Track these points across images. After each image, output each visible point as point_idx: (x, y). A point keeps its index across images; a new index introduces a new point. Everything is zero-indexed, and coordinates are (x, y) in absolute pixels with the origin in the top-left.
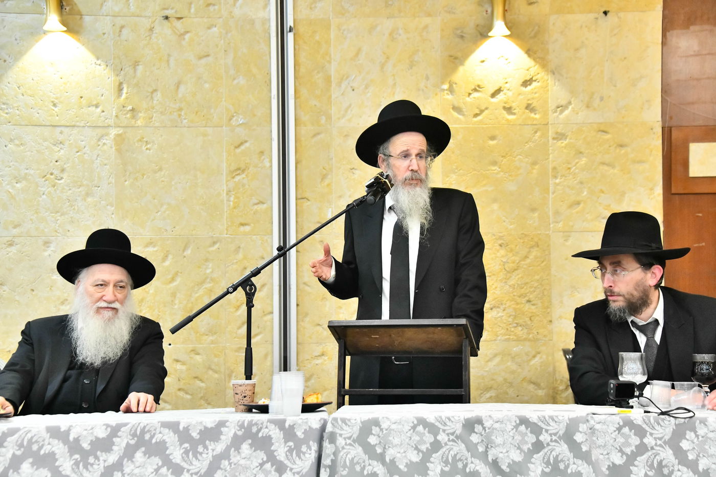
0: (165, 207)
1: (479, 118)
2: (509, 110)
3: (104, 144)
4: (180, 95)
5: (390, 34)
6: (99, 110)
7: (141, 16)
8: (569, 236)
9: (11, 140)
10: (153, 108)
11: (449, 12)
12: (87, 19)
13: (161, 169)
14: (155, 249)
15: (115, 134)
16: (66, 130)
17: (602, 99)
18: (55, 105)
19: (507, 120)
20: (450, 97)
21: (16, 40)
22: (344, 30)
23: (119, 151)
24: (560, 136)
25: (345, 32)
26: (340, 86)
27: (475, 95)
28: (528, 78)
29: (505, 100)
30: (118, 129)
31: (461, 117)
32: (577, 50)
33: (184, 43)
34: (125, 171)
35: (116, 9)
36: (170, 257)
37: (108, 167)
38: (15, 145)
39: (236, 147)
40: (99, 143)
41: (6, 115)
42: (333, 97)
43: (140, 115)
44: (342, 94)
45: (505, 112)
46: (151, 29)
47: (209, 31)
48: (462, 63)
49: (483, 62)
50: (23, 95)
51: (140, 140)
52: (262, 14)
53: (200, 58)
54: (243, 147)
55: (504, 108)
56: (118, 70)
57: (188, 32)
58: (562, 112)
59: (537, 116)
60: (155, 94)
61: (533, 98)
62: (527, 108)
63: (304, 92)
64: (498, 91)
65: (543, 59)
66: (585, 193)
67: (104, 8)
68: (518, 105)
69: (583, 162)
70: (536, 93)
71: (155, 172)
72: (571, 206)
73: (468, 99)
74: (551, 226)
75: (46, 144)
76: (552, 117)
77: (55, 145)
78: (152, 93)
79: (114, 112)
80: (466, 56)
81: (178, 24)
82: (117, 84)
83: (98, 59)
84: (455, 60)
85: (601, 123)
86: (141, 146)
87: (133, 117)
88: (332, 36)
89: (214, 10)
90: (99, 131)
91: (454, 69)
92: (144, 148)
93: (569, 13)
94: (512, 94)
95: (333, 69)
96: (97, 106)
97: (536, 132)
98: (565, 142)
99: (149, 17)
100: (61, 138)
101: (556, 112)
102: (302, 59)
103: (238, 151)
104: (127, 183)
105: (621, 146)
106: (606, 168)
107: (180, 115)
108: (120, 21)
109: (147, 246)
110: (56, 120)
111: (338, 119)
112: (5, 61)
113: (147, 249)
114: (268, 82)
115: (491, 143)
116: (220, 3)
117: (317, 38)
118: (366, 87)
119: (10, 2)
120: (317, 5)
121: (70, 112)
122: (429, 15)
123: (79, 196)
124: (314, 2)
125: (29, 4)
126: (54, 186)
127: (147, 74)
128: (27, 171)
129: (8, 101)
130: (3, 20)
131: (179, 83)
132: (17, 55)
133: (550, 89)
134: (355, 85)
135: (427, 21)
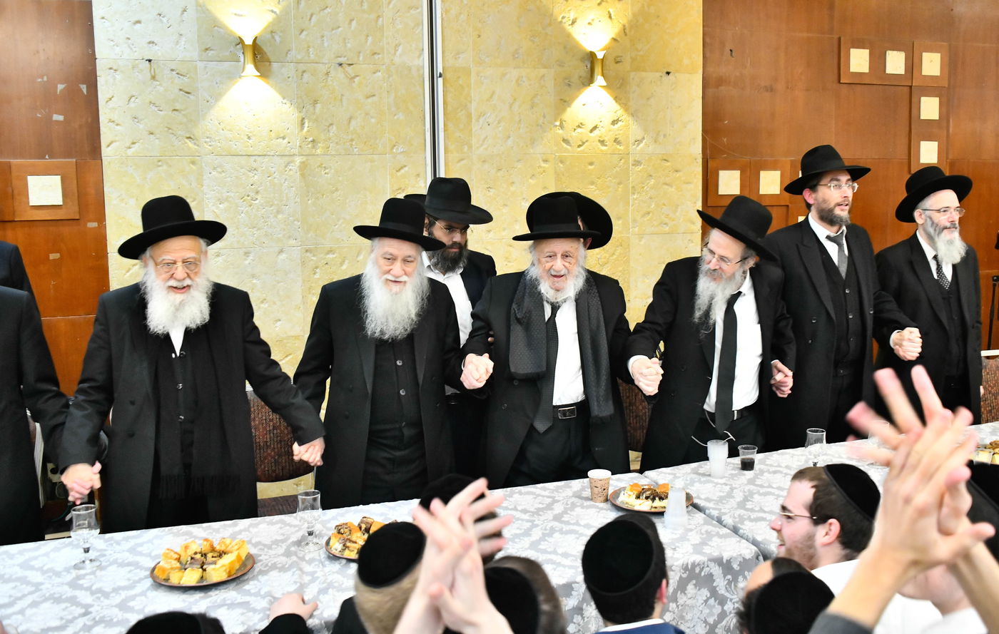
0: (341, 221)
1: (582, 148)
2: (602, 142)
3: (291, 170)
4: (352, 128)
5: (517, 81)
6: (286, 141)
7: (319, 63)
8: (642, 238)
9: (215, 168)
10: (330, 139)
11: (560, 66)
12: (275, 65)
13: (337, 190)
14: (334, 256)
15: (300, 162)
16: (259, 159)
17: (665, 136)
18: (249, 138)
19: (601, 150)
20: (561, 132)
21: (217, 83)
22: (481, 77)
23: (303, 175)
24: (637, 163)
25: (483, 78)
26: (478, 121)
27: (579, 130)
28: (616, 118)
29: (600, 135)
30: (302, 157)
31: (568, 147)
32: (648, 99)
33: (354, 85)
34: (308, 192)
35: (299, 57)
36: (347, 262)
37: (294, 189)
38: (218, 172)
39: (397, 171)
40: (286, 169)
41: (209, 147)
42: (473, 131)
43: (319, 145)
44: (481, 128)
45: (599, 144)
46: (327, 74)
47: (374, 75)
48: (569, 106)
49: (584, 105)
50: (223, 130)
51: (320, 166)
52: (417, 62)
53: (368, 97)
54: (402, 171)
55: (599, 141)
56: (301, 108)
57: (357, 76)
58: (638, 145)
59: (622, 148)
60: (331, 127)
61: (619, 134)
62: (615, 141)
63: (450, 125)
64: (595, 128)
65: (625, 104)
67: (289, 55)
68: (609, 138)
69: (652, 183)
70: (621, 130)
71: (333, 193)
72: (643, 216)
73: (574, 134)
74: (631, 230)
75: (242, 170)
76: (632, 148)
77: (250, 171)
78: (329, 127)
79: (298, 143)
80: (573, 99)
81: (349, 69)
82: (300, 119)
83: (284, 98)
84: (564, 103)
85: (663, 154)
86: (321, 171)
87: (313, 147)
88: (472, 81)
89: (379, 58)
90: (286, 159)
91: (564, 110)
92: (323, 173)
93: (643, 71)
94: (605, 131)
95: (473, 107)
96: (284, 138)
97: (621, 160)
98: (641, 168)
99: (326, 64)
100: (255, 165)
101: (634, 145)
102: (449, 99)
103: (399, 174)
104: (310, 202)
105: (677, 171)
106: (666, 187)
107: (352, 145)
108: (302, 68)
109: (328, 253)
110: (250, 151)
111: (478, 148)
112: (208, 102)
113: (328, 256)
114: (422, 117)
115: (590, 167)
116: (384, 53)
117: (461, 82)
118: (499, 123)
119: (212, 52)
120: (460, 56)
121: (262, 143)
122: (545, 67)
123: (271, 214)
124: (458, 53)
125: (228, 53)
126: (250, 206)
127: (325, 110)
128: (228, 194)
129: (211, 136)
130: (206, 67)
131: (351, 118)
132: (218, 97)
133: (630, 128)
134: (490, 121)
135: (543, 71)
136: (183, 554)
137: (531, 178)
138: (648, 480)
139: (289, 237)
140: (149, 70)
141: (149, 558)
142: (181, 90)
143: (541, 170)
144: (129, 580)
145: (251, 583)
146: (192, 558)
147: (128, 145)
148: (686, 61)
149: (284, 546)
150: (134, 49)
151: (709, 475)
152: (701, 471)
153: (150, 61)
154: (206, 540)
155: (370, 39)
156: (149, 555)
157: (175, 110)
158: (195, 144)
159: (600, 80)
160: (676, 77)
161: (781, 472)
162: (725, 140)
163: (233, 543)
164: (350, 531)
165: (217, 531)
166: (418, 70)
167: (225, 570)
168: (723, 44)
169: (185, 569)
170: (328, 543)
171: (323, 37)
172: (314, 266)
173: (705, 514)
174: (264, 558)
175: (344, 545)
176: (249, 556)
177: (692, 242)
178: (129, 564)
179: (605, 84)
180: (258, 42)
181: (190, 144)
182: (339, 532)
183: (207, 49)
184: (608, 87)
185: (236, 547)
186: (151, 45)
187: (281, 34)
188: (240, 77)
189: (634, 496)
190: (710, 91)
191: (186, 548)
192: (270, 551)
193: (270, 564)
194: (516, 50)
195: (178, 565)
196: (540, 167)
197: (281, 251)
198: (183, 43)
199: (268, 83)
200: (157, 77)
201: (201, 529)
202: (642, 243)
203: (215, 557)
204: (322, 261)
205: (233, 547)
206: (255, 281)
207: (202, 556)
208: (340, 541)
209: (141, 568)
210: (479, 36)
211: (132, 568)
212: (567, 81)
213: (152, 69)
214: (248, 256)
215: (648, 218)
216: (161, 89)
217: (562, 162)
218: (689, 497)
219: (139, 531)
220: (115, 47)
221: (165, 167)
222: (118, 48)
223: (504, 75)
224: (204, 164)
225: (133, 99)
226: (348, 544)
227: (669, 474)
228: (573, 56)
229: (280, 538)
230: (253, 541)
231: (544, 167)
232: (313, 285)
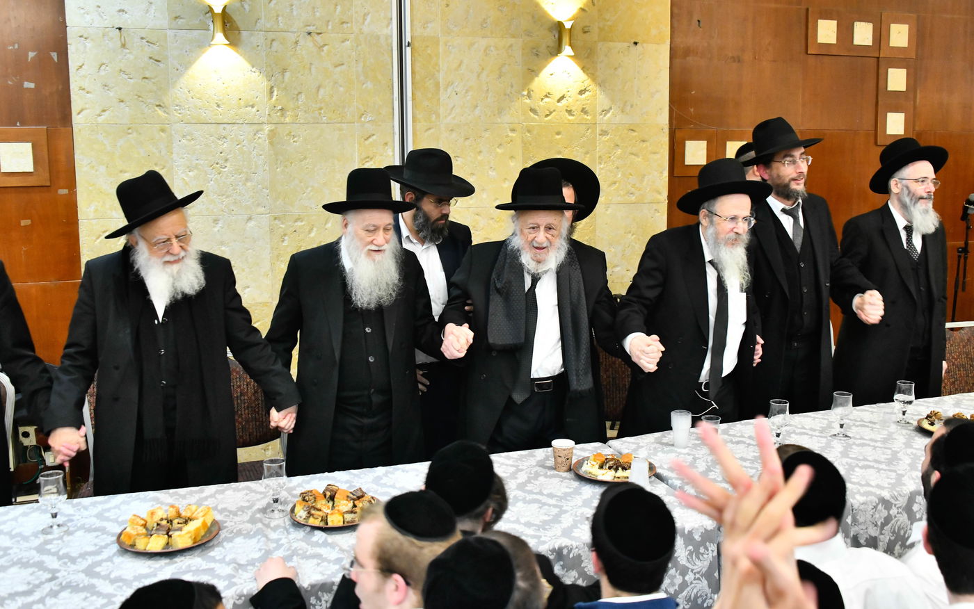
0: (310, 189)
1: (549, 118)
2: (569, 112)
3: (259, 138)
4: (320, 97)
5: (485, 50)
6: (254, 109)
7: (288, 32)
8: (608, 207)
9: (184, 136)
10: (298, 108)
11: (528, 35)
12: (244, 34)
13: (305, 158)
14: (303, 224)
15: (269, 130)
16: (228, 127)
17: (632, 106)
18: (218, 106)
19: (569, 120)
20: (528, 101)
21: (186, 52)
22: (449, 46)
23: (271, 143)
24: (604, 133)
25: (451, 47)
26: (446, 91)
27: (546, 100)
28: (583, 88)
29: (567, 104)
30: (271, 125)
31: (536, 117)
32: (616, 69)
33: (323, 54)
34: (277, 160)
35: (268, 25)
36: (315, 229)
37: (263, 157)
38: (187, 140)
39: (365, 140)
40: (255, 137)
41: (179, 115)
42: (441, 99)
43: (288, 113)
44: (449, 97)
45: (567, 114)
46: (296, 43)
47: (343, 44)
48: (537, 75)
49: (552, 74)
50: (192, 98)
51: (288, 134)
52: (386, 31)
53: (336, 66)
54: (371, 140)
55: (567, 110)
56: (269, 77)
57: (326, 45)
58: (605, 115)
59: (589, 118)
60: (300, 96)
61: (587, 104)
62: (582, 111)
63: (418, 94)
64: (563, 97)
65: (593, 74)
66: (620, 176)
67: (258, 24)
68: (576, 108)
69: (619, 153)
70: (588, 100)
71: (301, 161)
72: (610, 185)
73: (541, 103)
75: (212, 138)
76: (599, 118)
77: (219, 139)
78: (297, 95)
79: (267, 111)
80: (541, 69)
81: (318, 38)
82: (269, 88)
83: (253, 67)
84: (533, 72)
85: (631, 124)
86: (290, 139)
87: (282, 115)
88: (440, 51)
89: (347, 27)
90: (256, 127)
91: (532, 79)
92: (292, 141)
93: (610, 41)
94: (572, 101)
95: (441, 77)
96: (253, 106)
97: (588, 129)
98: (608, 138)
99: (295, 32)
100: (224, 133)
101: (601, 114)
102: (417, 69)
103: (367, 142)
104: (278, 170)
105: (644, 141)
106: (633, 157)
107: (320, 113)
108: (271, 36)
109: (296, 221)
110: (220, 118)
111: (446, 116)
112: (177, 70)
113: (296, 224)
114: (390, 86)
115: (558, 137)
116: (352, 22)
117: (429, 52)
118: (466, 93)
119: (181, 20)
120: (429, 25)
121: (231, 112)
122: (514, 37)
123: (240, 181)
124: (427, 23)
125: (197, 22)
126: (219, 173)
127: (294, 79)
128: (197, 162)
129: (180, 104)
130: (175, 35)
131: (319, 88)
132: (187, 65)
133: (597, 97)
134: (458, 90)
135: (512, 41)
136: (149, 520)
137: (498, 147)
138: (611, 450)
139: (258, 205)
140: (119, 39)
141: (116, 524)
142: (151, 58)
143: (509, 139)
144: (96, 545)
145: (216, 549)
146: (158, 524)
147: (98, 112)
148: (654, 32)
149: (250, 513)
150: (105, 17)
151: (673, 445)
152: (665, 440)
153: (120, 29)
154: (172, 506)
155: (339, 8)
156: (116, 521)
157: (144, 78)
158: (165, 112)
159: (567, 50)
160: (643, 47)
161: (744, 443)
162: (692, 110)
163: (199, 510)
164: (315, 498)
165: (184, 497)
166: (387, 39)
167: (191, 537)
168: (690, 14)
169: (151, 535)
170: (293, 510)
171: (292, 5)
172: (282, 234)
173: (667, 484)
174: (230, 524)
175: (309, 513)
176: (215, 523)
177: (659, 212)
178: (96, 530)
179: (572, 54)
180: (227, 10)
181: (160, 112)
182: (304, 500)
183: (176, 18)
184: (576, 57)
185: (202, 514)
186: (121, 13)
187: (250, 3)
188: (210, 45)
189: (598, 466)
190: (677, 61)
191: (153, 514)
192: (235, 517)
193: (235, 531)
194: (484, 20)
195: (144, 531)
196: (507, 136)
197: (250, 219)
198: (153, 11)
199: (237, 51)
200: (127, 46)
201: (167, 495)
202: (608, 213)
203: (181, 523)
204: (291, 229)
205: (198, 513)
206: (223, 248)
207: (168, 522)
208: (305, 509)
209: (108, 533)
210: (448, 5)
211: (99, 533)
212: (534, 51)
213: (123, 37)
214: (217, 224)
215: (614, 188)
216: (132, 57)
217: (529, 131)
218: (652, 467)
219: (107, 497)
220: (86, 15)
221: (135, 134)
222: (89, 16)
223: (472, 44)
224: (173, 132)
225: (103, 67)
226: (313, 512)
227: (633, 443)
228: (541, 26)
229: (246, 504)
230: (219, 508)
231: (512, 137)
232: (281, 252)
